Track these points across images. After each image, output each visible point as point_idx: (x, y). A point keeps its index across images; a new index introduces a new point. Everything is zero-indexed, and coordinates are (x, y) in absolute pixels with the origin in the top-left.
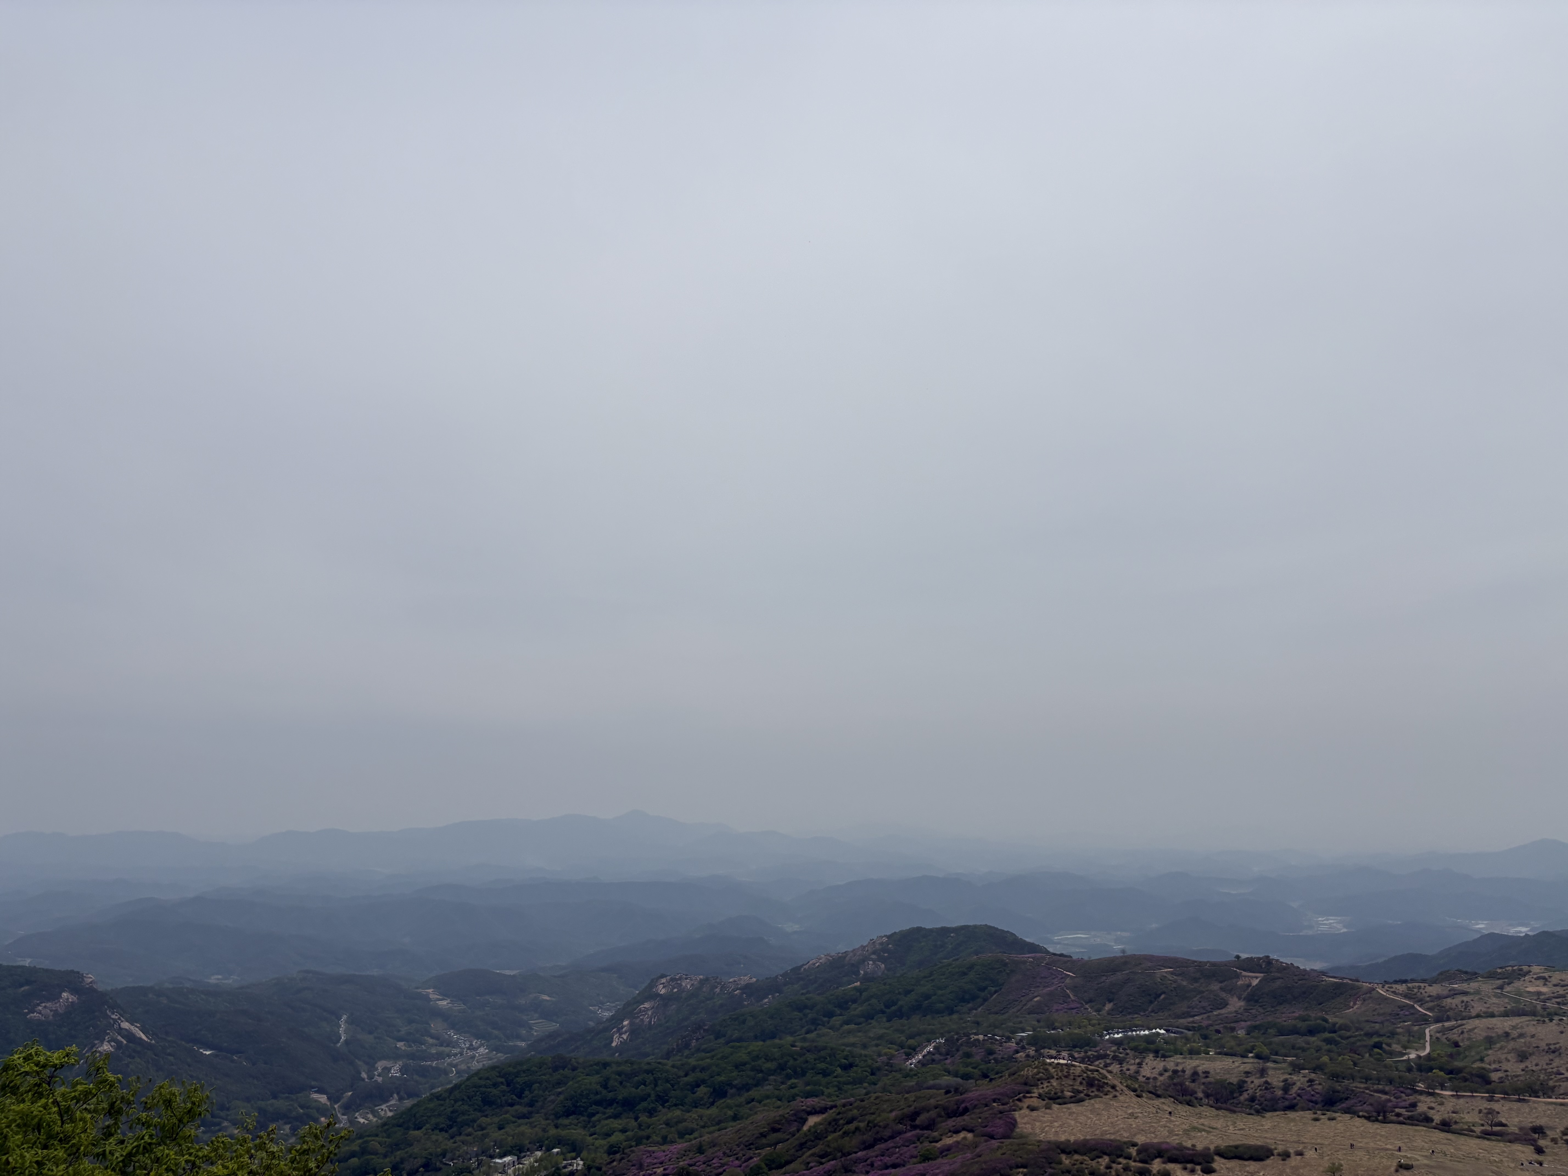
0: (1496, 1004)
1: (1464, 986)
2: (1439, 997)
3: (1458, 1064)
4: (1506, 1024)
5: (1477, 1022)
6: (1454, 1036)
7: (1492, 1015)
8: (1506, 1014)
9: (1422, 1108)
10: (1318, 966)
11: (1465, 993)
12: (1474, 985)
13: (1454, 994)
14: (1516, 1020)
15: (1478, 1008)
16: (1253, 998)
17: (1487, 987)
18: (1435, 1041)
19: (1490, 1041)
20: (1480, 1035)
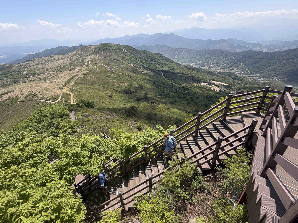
0: (34, 64)
1: (28, 62)
2: (25, 65)
3: (31, 73)
4: (35, 67)
5: (32, 67)
6: (29, 69)
7: (33, 65)
9: (29, 79)
11: (29, 63)
12: (30, 62)
13: (27, 64)
14: (37, 65)
15: (31, 65)
17: (31, 62)
18: (27, 71)
20: (33, 68)
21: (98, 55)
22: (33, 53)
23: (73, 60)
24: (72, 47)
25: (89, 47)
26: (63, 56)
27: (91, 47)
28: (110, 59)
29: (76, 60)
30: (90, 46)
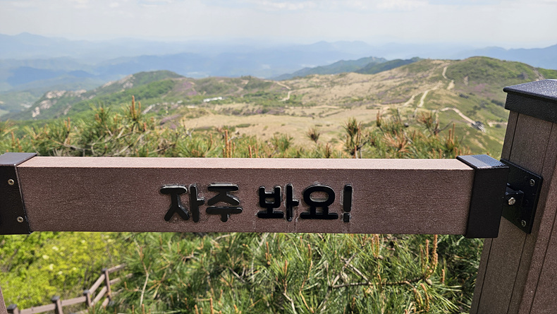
0: (306, 85)
1: (299, 81)
2: (292, 84)
3: (295, 100)
4: (308, 90)
5: (301, 90)
6: (295, 94)
7: (305, 88)
8: (308, 87)
10: (263, 78)
12: (301, 80)
14: (310, 89)
16: (246, 87)
17: (304, 81)
18: (291, 95)
19: (303, 95)
20: (301, 93)
21: (451, 85)
25: (434, 62)
27: (439, 64)
28: (485, 99)
30: (439, 62)
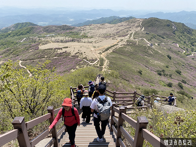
2: (83, 28)
3: (85, 35)
6: (85, 32)
8: (90, 30)
9: (82, 40)
11: (86, 27)
19: (88, 33)
21: (143, 29)
22: (91, 20)
23: (119, 30)
24: (123, 18)
25: (137, 19)
26: (112, 25)
29: (122, 30)
